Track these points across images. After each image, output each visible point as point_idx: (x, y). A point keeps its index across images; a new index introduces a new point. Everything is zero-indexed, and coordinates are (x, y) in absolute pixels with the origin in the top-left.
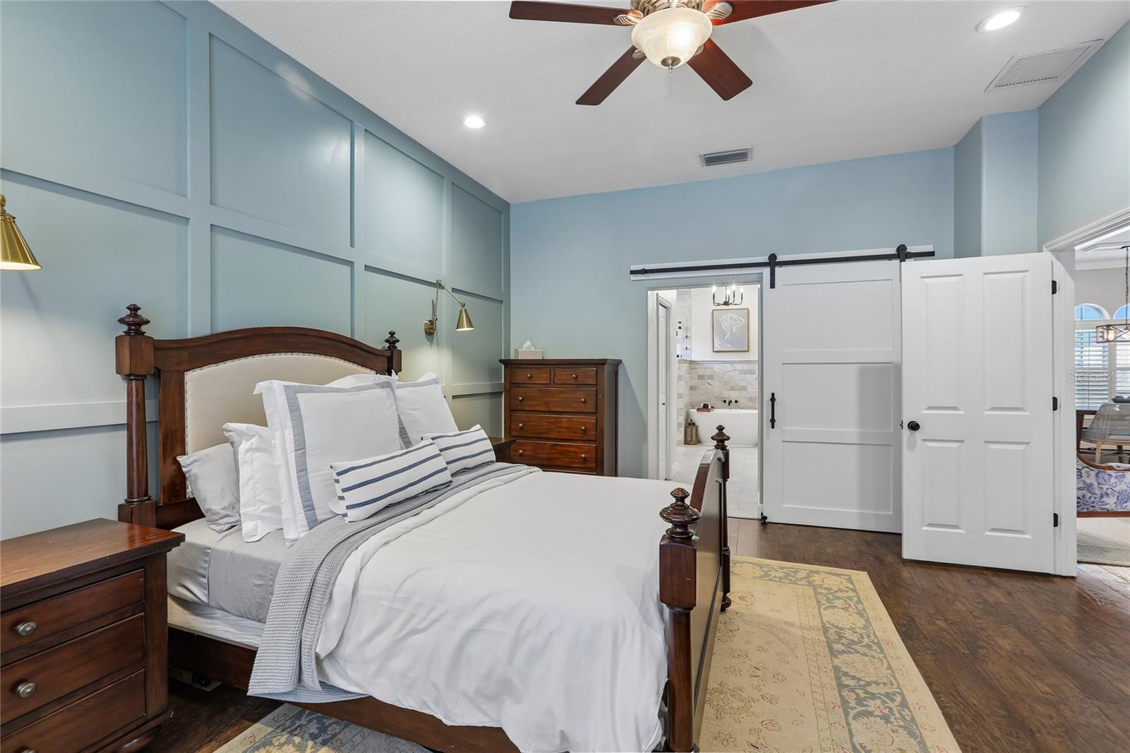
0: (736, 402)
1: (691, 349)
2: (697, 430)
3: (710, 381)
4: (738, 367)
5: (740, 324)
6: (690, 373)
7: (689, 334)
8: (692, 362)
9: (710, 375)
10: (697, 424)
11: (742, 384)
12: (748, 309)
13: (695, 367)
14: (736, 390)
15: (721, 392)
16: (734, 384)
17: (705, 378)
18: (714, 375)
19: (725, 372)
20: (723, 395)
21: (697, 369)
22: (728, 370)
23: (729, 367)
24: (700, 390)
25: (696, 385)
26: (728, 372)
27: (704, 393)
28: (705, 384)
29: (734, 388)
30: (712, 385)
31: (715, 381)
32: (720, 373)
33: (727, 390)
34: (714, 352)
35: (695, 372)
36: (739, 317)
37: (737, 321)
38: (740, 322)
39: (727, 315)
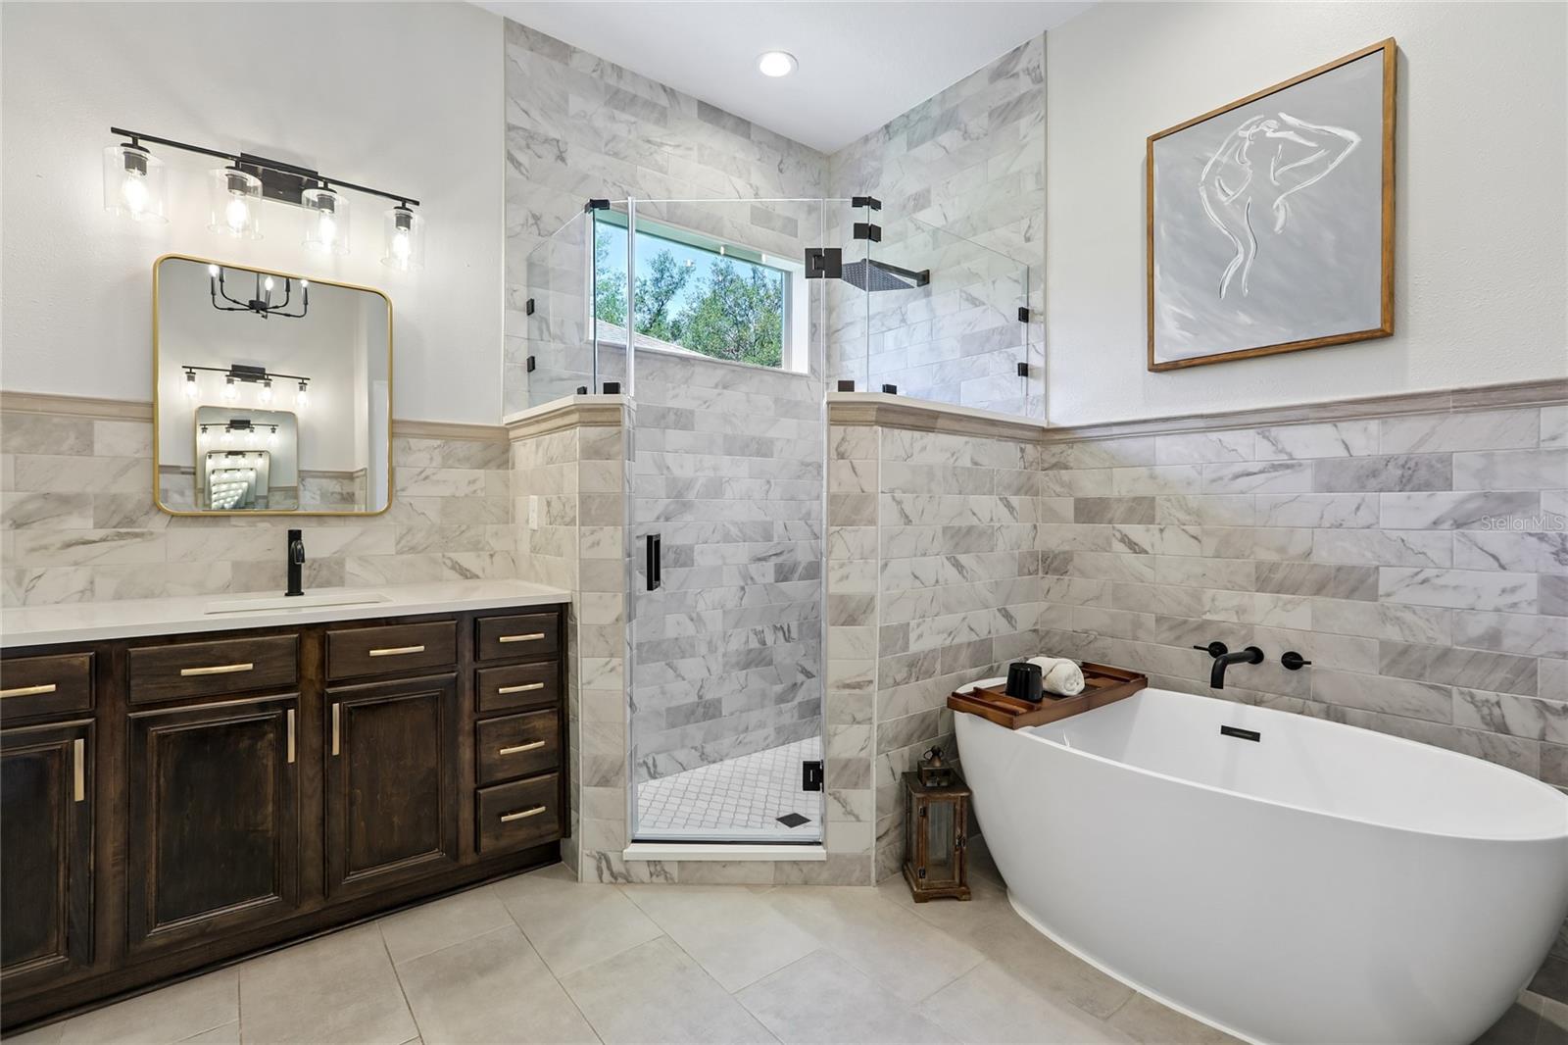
0: (1293, 661)
1: (1045, 373)
2: (960, 815)
3: (1136, 532)
4: (1313, 443)
5: (1322, 164)
7: (1036, 304)
8: (1047, 435)
9: (1138, 500)
11: (1334, 552)
13: (1062, 460)
14: (1294, 589)
15: (1197, 596)
16: (1282, 550)
17: (1110, 516)
18: (1157, 498)
19: (1221, 478)
20: (1208, 617)
21: (1071, 468)
22: (1238, 468)
23: (1248, 447)
24: (1083, 573)
25: (1067, 548)
26: (1237, 477)
27: (1098, 598)
28: (1110, 544)
29: (1278, 576)
30: (1146, 552)
31: (1161, 530)
32: (1189, 484)
33: (1231, 586)
34: (1155, 368)
35: (1062, 484)
36: (1312, 127)
37: (1301, 151)
38: (1322, 153)
39: (1236, 137)
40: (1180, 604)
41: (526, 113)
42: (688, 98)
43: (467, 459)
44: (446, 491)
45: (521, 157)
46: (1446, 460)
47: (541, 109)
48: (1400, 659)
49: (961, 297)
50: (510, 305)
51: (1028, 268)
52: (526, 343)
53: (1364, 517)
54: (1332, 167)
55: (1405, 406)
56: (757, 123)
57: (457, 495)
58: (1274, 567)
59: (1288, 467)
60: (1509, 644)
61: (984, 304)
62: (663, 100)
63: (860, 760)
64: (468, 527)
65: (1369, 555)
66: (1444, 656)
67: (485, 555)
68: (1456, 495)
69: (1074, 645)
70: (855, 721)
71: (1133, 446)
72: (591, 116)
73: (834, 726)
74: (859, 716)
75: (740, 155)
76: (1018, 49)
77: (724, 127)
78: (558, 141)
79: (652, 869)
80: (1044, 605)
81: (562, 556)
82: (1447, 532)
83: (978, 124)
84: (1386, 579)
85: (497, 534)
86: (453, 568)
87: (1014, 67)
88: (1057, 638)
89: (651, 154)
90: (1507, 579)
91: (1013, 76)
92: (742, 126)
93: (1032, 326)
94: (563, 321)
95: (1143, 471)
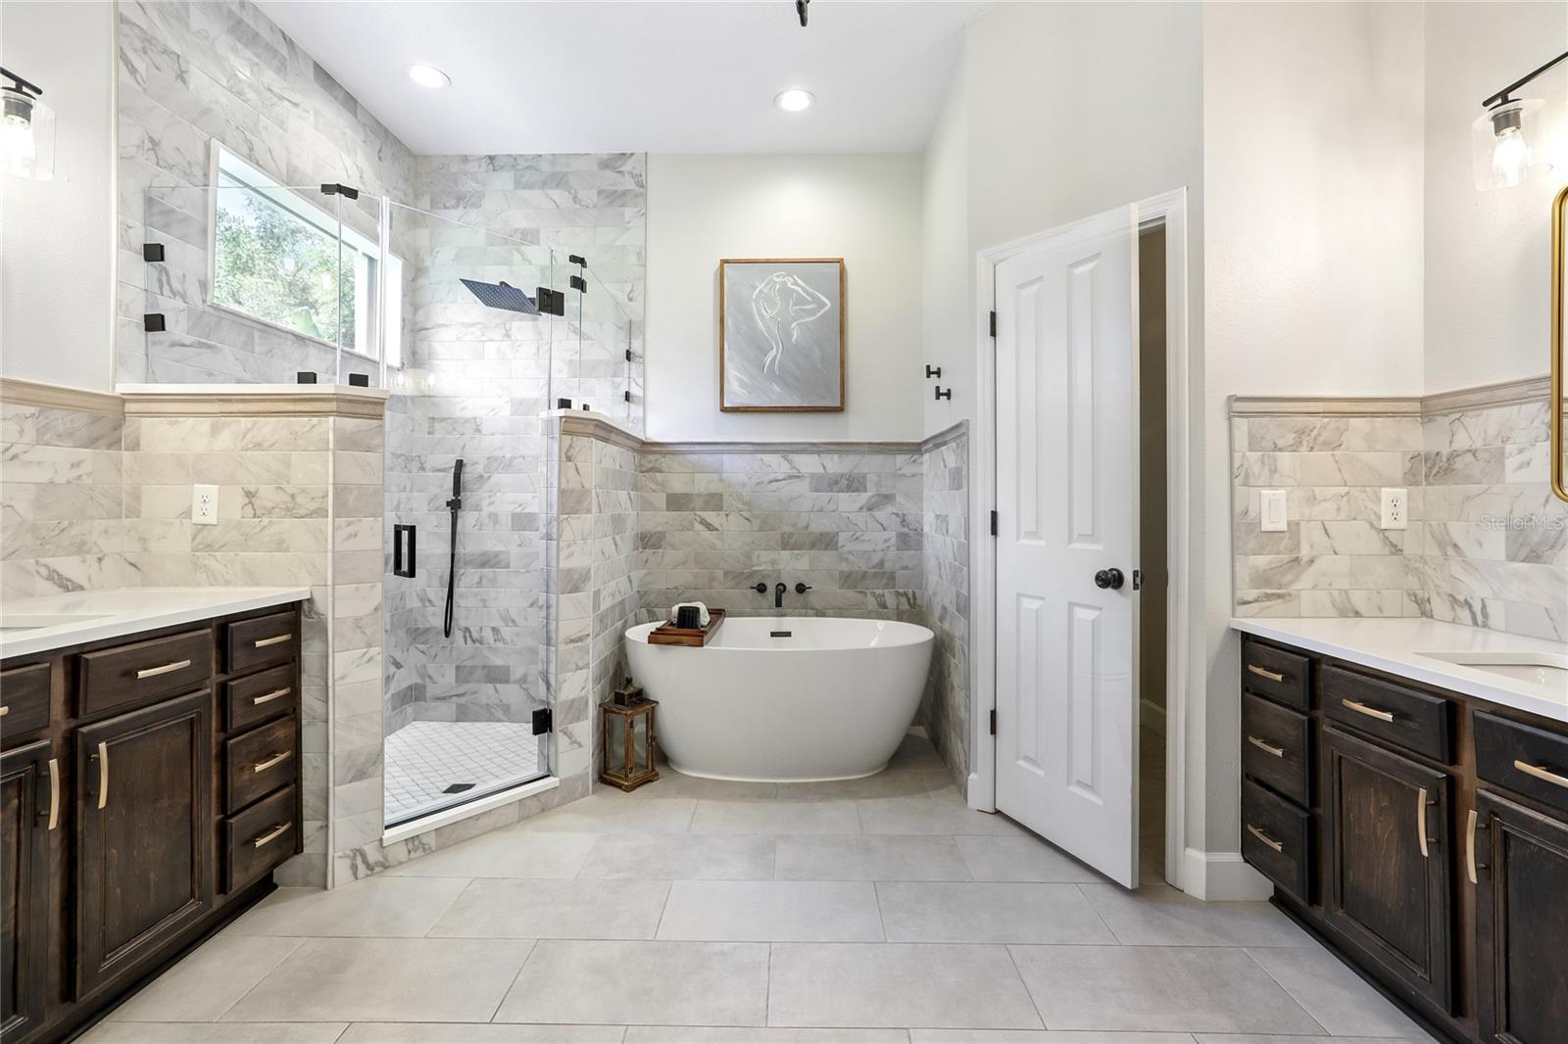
0: (801, 588)
1: (643, 402)
2: (651, 721)
3: (710, 516)
4: (809, 464)
5: (810, 312)
6: (636, 487)
7: (636, 348)
8: (645, 447)
9: (712, 495)
10: (654, 693)
11: (819, 525)
12: (840, 261)
13: (657, 465)
14: (800, 548)
15: (748, 556)
16: (794, 525)
17: (692, 506)
18: (725, 496)
19: (762, 482)
20: (755, 568)
21: (664, 472)
22: (772, 476)
23: (776, 464)
24: (673, 547)
25: (660, 529)
26: (771, 482)
27: (684, 563)
28: (693, 526)
29: (792, 541)
30: (717, 530)
31: (727, 515)
32: (744, 485)
33: (768, 548)
34: (724, 410)
35: (657, 484)
36: (810, 290)
37: (805, 302)
38: (813, 306)
39: (772, 280)
40: (738, 562)
41: (143, 8)
42: (306, 56)
43: (70, 435)
44: (42, 476)
45: (139, 63)
46: (864, 477)
47: (160, 11)
48: (849, 580)
49: (569, 329)
50: (124, 243)
51: (631, 321)
52: (143, 295)
53: (832, 506)
54: (819, 315)
55: (848, 448)
56: (363, 104)
57: (56, 482)
58: (790, 535)
59: (798, 477)
60: (888, 566)
61: (591, 339)
62: (283, 50)
63: (581, 698)
64: (71, 524)
65: (834, 526)
66: (864, 575)
67: (92, 559)
68: (868, 494)
69: (667, 598)
70: (578, 668)
71: (709, 459)
72: (213, 40)
73: (563, 675)
74: (580, 664)
75: (349, 132)
76: (624, 154)
77: (336, 98)
78: (178, 57)
79: (410, 846)
80: (644, 572)
81: (287, 550)
82: (865, 513)
83: (589, 196)
84: (842, 538)
85: (106, 532)
86: (49, 578)
87: (621, 166)
88: (654, 595)
89: (272, 105)
90: (886, 535)
91: (619, 172)
92: (350, 102)
93: (633, 365)
94: (184, 275)
95: (715, 476)
